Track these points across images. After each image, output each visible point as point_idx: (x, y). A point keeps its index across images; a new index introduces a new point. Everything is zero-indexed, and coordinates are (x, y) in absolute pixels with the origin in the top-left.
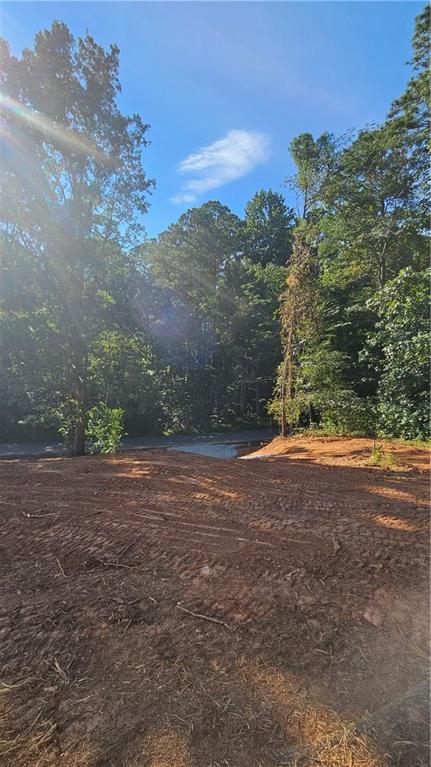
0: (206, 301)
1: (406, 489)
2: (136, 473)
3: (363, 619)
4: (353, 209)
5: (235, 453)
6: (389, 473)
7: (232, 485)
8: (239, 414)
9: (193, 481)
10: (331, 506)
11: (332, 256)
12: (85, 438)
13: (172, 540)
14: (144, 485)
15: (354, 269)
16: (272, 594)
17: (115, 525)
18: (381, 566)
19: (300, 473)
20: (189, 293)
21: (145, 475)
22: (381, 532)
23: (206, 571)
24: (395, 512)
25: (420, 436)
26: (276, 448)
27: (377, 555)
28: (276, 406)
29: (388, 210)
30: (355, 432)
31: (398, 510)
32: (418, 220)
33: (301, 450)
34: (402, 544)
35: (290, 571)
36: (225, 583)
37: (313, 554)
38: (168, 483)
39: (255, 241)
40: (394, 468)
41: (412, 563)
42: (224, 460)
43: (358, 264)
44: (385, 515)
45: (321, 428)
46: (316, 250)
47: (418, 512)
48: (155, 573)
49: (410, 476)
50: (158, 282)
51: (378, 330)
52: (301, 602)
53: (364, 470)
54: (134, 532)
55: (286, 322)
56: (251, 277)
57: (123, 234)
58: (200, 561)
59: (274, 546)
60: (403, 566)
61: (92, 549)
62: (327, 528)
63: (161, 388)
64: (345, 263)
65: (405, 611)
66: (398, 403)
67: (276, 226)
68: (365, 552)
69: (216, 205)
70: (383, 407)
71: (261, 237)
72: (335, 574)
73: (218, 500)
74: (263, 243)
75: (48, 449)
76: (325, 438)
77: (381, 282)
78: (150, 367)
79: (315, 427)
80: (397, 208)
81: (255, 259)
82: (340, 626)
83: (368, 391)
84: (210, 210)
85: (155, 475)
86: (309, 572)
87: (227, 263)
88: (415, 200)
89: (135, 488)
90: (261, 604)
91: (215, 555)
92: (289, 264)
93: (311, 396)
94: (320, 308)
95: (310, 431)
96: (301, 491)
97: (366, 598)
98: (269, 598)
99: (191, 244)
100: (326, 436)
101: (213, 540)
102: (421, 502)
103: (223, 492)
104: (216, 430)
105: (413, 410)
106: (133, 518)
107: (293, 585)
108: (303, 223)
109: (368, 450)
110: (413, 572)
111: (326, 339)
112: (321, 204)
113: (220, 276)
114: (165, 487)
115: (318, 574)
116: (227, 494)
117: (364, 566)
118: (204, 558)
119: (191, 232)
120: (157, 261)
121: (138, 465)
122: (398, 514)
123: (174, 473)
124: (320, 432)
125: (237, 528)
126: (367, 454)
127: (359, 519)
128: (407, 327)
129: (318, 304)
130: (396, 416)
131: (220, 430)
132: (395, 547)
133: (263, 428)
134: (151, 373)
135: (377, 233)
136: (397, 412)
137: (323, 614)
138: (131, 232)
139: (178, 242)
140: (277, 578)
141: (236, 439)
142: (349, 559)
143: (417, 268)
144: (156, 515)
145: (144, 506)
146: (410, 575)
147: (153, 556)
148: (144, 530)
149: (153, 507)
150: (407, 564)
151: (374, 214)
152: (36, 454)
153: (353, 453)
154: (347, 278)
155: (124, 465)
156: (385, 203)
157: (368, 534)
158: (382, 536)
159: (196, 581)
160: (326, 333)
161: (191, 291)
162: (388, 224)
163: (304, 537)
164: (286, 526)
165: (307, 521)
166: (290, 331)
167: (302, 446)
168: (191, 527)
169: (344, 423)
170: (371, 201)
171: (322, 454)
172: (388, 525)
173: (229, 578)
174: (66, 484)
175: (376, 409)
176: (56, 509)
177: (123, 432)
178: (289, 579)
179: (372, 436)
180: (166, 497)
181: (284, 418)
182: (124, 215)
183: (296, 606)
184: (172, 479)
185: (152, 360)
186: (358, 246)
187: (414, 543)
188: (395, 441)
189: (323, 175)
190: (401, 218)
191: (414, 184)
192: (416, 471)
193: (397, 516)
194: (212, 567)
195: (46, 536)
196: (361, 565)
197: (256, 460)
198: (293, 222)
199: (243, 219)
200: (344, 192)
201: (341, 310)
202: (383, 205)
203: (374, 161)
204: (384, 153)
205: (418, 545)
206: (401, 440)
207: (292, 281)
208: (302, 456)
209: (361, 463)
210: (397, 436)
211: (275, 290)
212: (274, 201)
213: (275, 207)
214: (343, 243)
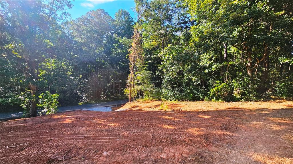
0: (98, 49)
1: (171, 116)
2: (69, 121)
3: (161, 158)
4: (154, 22)
5: (111, 109)
6: (166, 111)
7: (112, 121)
8: (112, 94)
9: (95, 121)
10: (149, 124)
11: (147, 37)
12: (37, 108)
13: (89, 145)
14: (73, 125)
15: (154, 43)
16: (131, 156)
17: (60, 143)
18: (165, 140)
19: (137, 114)
20: (91, 45)
21: (72, 121)
22: (165, 130)
23: (105, 153)
24: (168, 124)
25: (174, 99)
26: (127, 107)
27: (164, 137)
28: (127, 91)
29: (165, 25)
30: (155, 99)
31: (169, 123)
32: (173, 29)
33: (137, 107)
34: (171, 133)
35: (136, 147)
36: (113, 156)
37: (144, 141)
38: (84, 123)
39: (119, 28)
40: (167, 110)
41: (174, 138)
42: (108, 113)
43: (156, 41)
44: (166, 125)
45: (143, 98)
46: (141, 34)
47: (175, 123)
48: (83, 159)
49: (172, 112)
50: (76, 39)
51: (162, 64)
52: (141, 157)
53: (158, 111)
54: (70, 144)
55: (131, 59)
56: (117, 42)
57: (59, 16)
58: (102, 150)
59: (131, 140)
60: (172, 139)
61: (49, 155)
62: (148, 131)
63: (78, 85)
64: (151, 40)
65: (173, 152)
66: (168, 89)
67: (127, 23)
68: (160, 137)
69: (103, 11)
70: (163, 90)
71: (121, 27)
72: (152, 145)
73: (107, 128)
74: (122, 29)
75: (13, 115)
76: (145, 102)
77: (163, 48)
78: (71, 75)
79: (141, 98)
80: (167, 24)
81: (119, 35)
82: (154, 161)
83: (158, 85)
84: (100, 12)
85: (78, 121)
86: (143, 146)
87: (107, 34)
88: (173, 23)
89: (69, 127)
90: (127, 160)
91: (108, 147)
92: (132, 38)
93: (140, 87)
94: (143, 55)
95: (140, 100)
96: (138, 120)
97: (162, 151)
98: (130, 158)
99: (91, 25)
100: (145, 101)
101: (106, 142)
102: (175, 119)
103: (109, 124)
104: (102, 101)
105: (172, 91)
106: (69, 139)
107: (138, 152)
108: (137, 24)
109: (159, 105)
110: (175, 140)
111: (145, 66)
112: (144, 19)
113: (104, 40)
114: (83, 125)
115: (146, 146)
116: (110, 125)
117: (160, 141)
118: (103, 149)
119: (92, 20)
120: (75, 30)
121: (69, 118)
122: (169, 124)
123: (87, 119)
124: (143, 100)
125: (116, 136)
126: (159, 106)
127: (158, 127)
128: (171, 64)
129: (143, 54)
130: (167, 93)
131: (105, 101)
132: (169, 134)
133: (122, 99)
134: (72, 78)
135: (162, 32)
136: (168, 92)
137: (149, 159)
138: (63, 15)
139: (85, 23)
140: (132, 151)
141: (111, 104)
142: (156, 140)
143: (173, 45)
144: (80, 136)
145: (73, 134)
146: (174, 141)
147: (81, 152)
148: (75, 143)
149: (78, 133)
150: (173, 138)
151: (160, 25)
152: (5, 118)
153: (155, 106)
154: (152, 46)
155: (61, 118)
156: (164, 22)
157: (161, 131)
158: (165, 131)
159: (101, 158)
160: (145, 64)
161: (92, 44)
162: (165, 29)
163: (140, 135)
164: (134, 133)
165: (141, 130)
166: (132, 63)
167: (137, 105)
168: (97, 139)
169: (151, 96)
170: (159, 20)
171: (144, 107)
172: (167, 128)
173: (115, 154)
174: (29, 130)
175: (161, 91)
176: (25, 142)
177: (58, 104)
178: (136, 150)
179: (160, 100)
180: (84, 129)
181: (130, 95)
182: (59, 7)
183: (140, 159)
184: (86, 122)
185: (73, 72)
186: (156, 35)
187: (174, 132)
188: (167, 101)
189: (144, 8)
190: (169, 28)
191: (172, 18)
192: (174, 110)
193: (169, 125)
194: (107, 152)
195: (21, 154)
196: (159, 141)
197: (121, 111)
198: (133, 23)
199: (114, 18)
200: (151, 16)
201: (150, 56)
202: (163, 23)
203: (161, 7)
204: (164, 5)
205: (175, 132)
206: (169, 100)
207: (133, 45)
208: (137, 109)
209: (157, 109)
210: (167, 100)
211: (127, 47)
212: (126, 14)
213: (127, 16)
214: (150, 33)
